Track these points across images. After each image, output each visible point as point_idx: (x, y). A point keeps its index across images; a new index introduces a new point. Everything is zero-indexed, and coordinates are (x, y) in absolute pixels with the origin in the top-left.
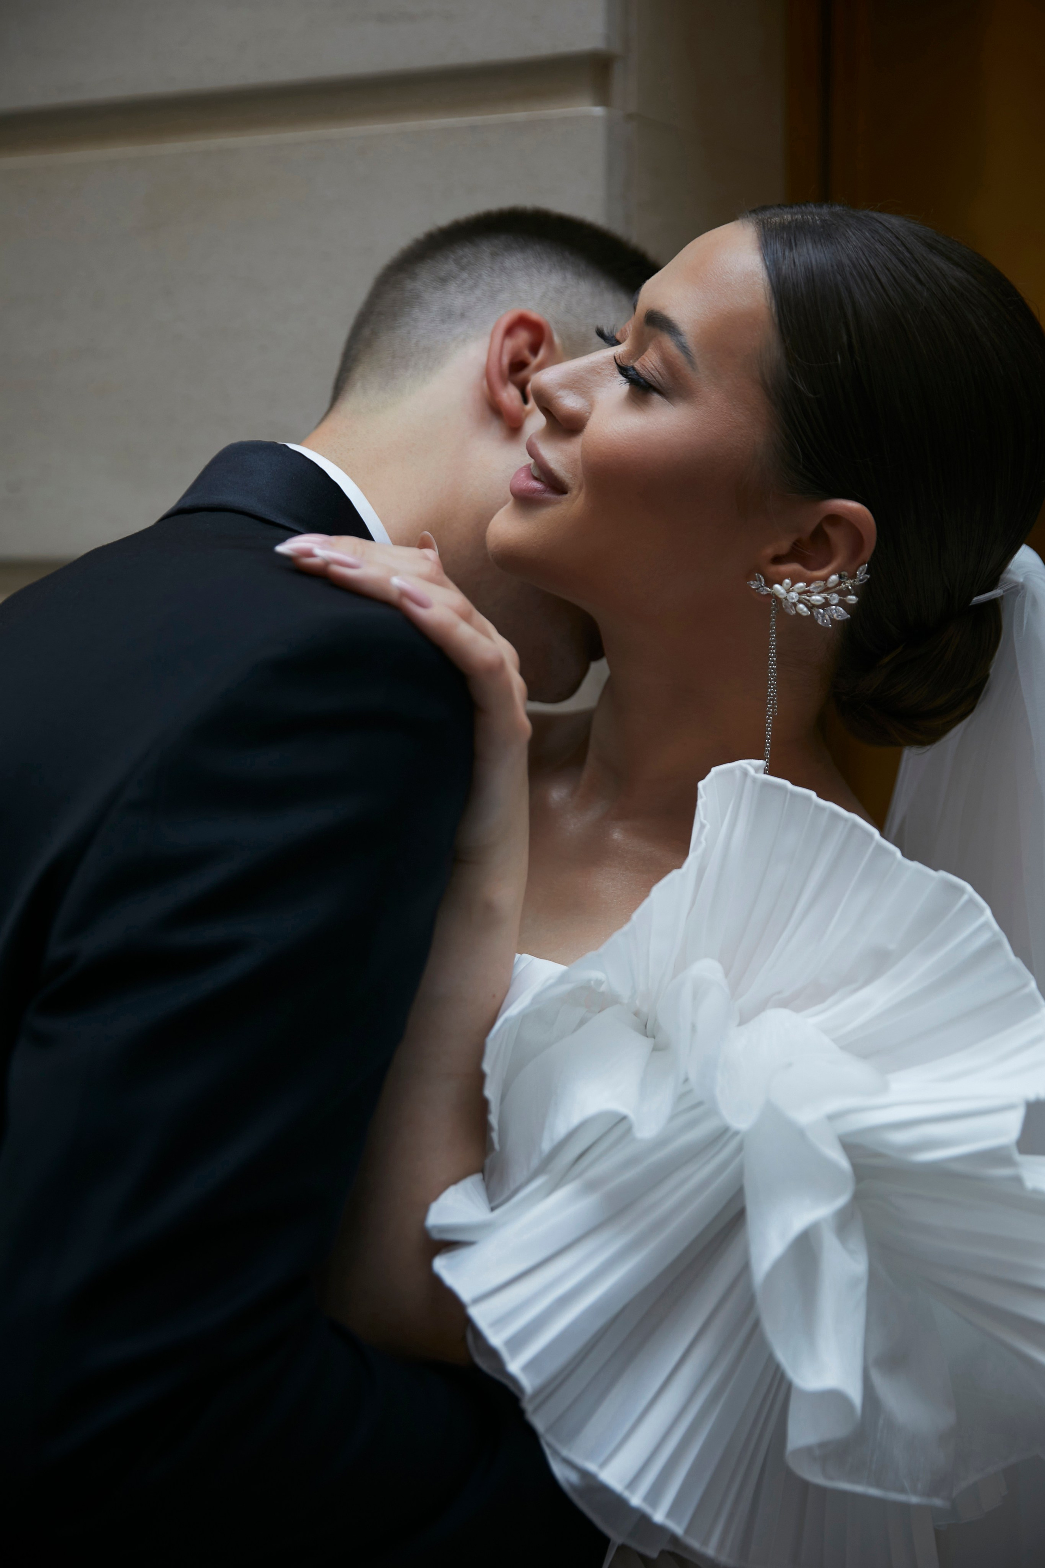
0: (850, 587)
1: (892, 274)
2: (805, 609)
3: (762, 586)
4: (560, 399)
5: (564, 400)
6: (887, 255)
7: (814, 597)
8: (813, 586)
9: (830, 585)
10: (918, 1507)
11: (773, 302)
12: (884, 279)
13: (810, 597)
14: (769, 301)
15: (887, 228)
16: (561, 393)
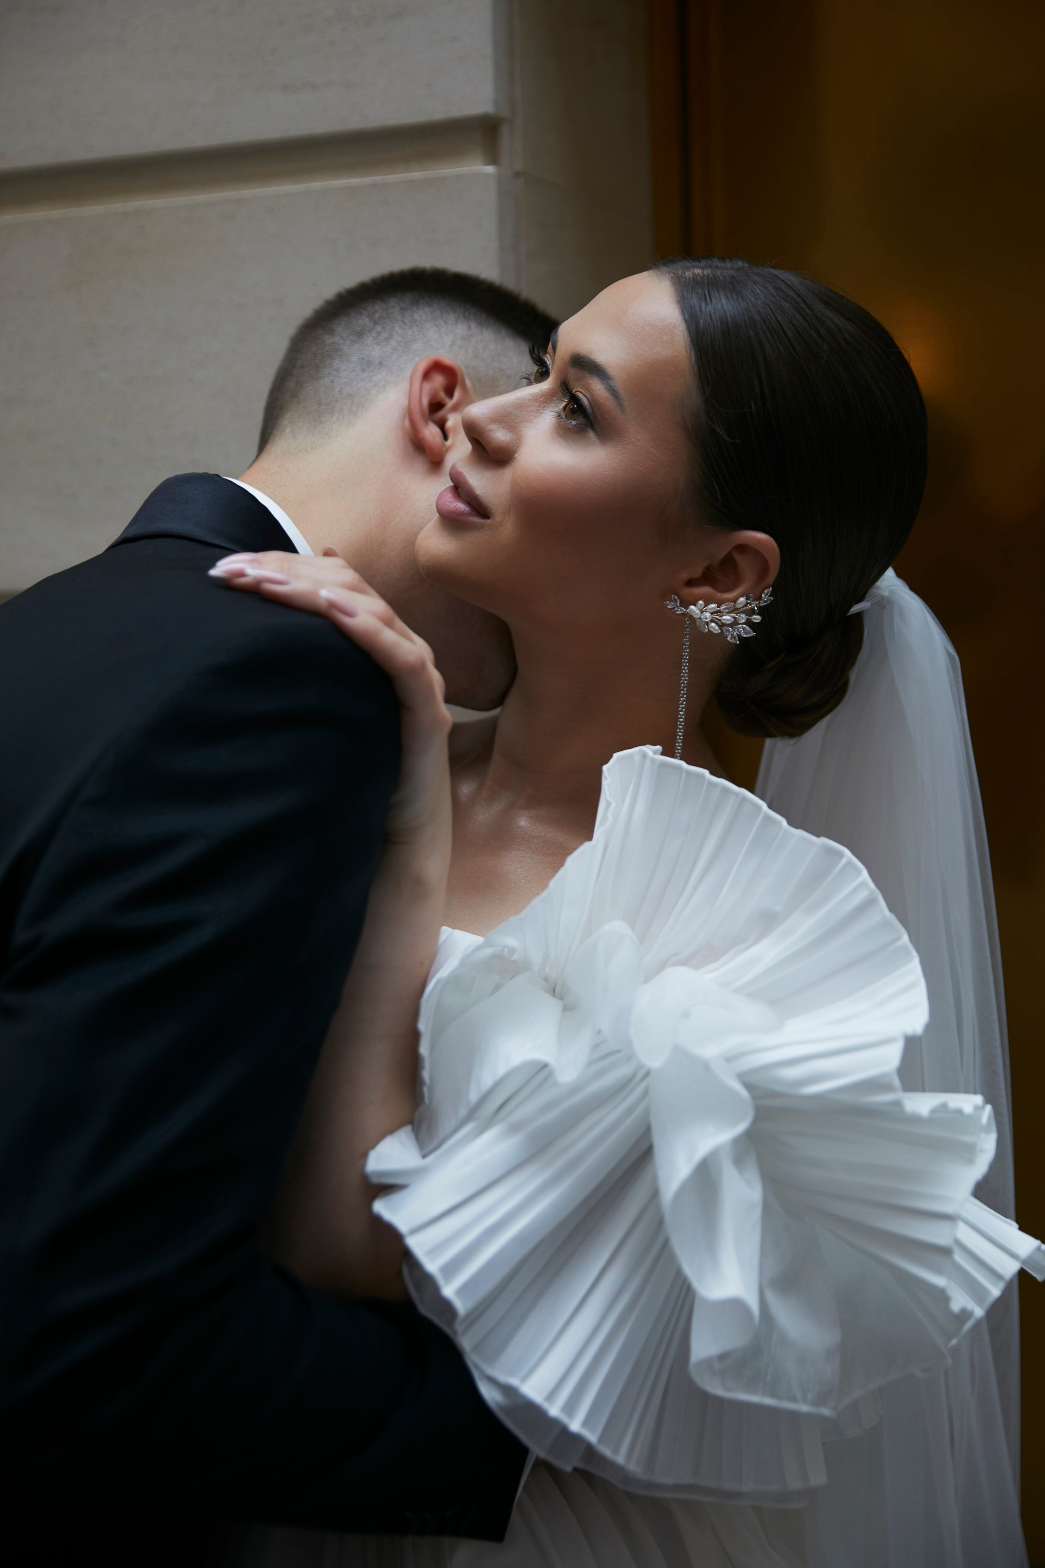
0: (756, 608)
1: (796, 330)
2: (717, 628)
3: (677, 606)
4: (491, 432)
5: (494, 433)
6: (792, 312)
7: (724, 617)
8: (723, 607)
9: (738, 606)
10: (808, 1415)
11: (693, 353)
12: (790, 334)
13: (721, 616)
14: (689, 352)
15: (790, 286)
16: (492, 427)
